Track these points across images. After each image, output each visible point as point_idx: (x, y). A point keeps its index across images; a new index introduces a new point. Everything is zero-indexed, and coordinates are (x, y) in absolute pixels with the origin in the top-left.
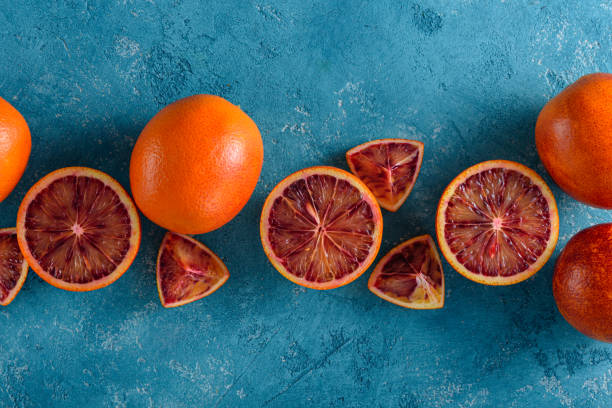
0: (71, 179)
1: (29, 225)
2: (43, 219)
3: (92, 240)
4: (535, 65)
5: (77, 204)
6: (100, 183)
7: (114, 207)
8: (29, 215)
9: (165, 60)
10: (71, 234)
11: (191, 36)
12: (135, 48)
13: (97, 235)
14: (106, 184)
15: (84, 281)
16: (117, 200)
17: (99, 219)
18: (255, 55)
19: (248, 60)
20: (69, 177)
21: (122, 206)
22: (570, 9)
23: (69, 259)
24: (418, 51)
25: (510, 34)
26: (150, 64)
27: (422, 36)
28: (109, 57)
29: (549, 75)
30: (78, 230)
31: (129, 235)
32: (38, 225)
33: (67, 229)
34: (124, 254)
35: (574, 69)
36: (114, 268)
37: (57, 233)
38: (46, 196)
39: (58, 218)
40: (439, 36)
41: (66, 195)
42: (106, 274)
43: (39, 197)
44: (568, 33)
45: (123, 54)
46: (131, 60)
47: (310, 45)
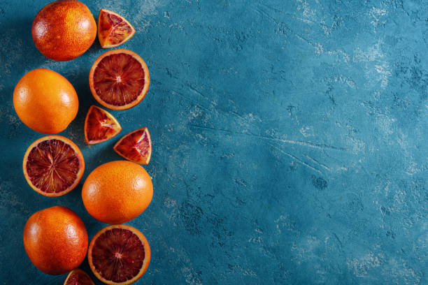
0: (130, 57)
1: (100, 65)
2: (107, 66)
3: (122, 88)
4: (375, 204)
5: (125, 68)
6: (140, 66)
7: (140, 79)
8: (102, 61)
9: (189, 208)
10: (114, 79)
11: (201, 195)
12: (174, 203)
13: (125, 86)
14: (143, 67)
15: (108, 103)
16: (143, 76)
17: (131, 80)
18: (234, 203)
19: (231, 206)
20: (129, 55)
21: (144, 80)
22: (392, 175)
23: (107, 90)
24: (316, 198)
25: (361, 188)
26: (182, 210)
27: (317, 191)
28: (161, 207)
29: (382, 208)
30: (119, 79)
31: (139, 95)
32: (104, 67)
33: (114, 77)
34: (132, 101)
35: (394, 205)
36: (124, 104)
37: (110, 75)
38: (114, 57)
39: (114, 70)
40: (326, 190)
41: (123, 62)
42: (119, 105)
43: (112, 56)
44: (391, 187)
45: (168, 206)
46: (173, 208)
47: (261, 198)
